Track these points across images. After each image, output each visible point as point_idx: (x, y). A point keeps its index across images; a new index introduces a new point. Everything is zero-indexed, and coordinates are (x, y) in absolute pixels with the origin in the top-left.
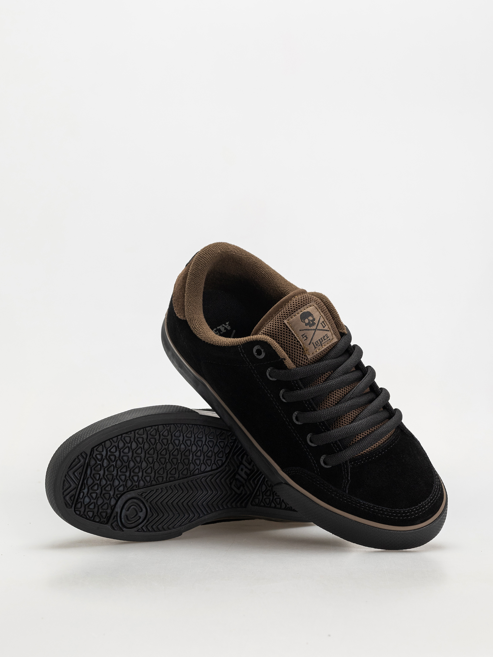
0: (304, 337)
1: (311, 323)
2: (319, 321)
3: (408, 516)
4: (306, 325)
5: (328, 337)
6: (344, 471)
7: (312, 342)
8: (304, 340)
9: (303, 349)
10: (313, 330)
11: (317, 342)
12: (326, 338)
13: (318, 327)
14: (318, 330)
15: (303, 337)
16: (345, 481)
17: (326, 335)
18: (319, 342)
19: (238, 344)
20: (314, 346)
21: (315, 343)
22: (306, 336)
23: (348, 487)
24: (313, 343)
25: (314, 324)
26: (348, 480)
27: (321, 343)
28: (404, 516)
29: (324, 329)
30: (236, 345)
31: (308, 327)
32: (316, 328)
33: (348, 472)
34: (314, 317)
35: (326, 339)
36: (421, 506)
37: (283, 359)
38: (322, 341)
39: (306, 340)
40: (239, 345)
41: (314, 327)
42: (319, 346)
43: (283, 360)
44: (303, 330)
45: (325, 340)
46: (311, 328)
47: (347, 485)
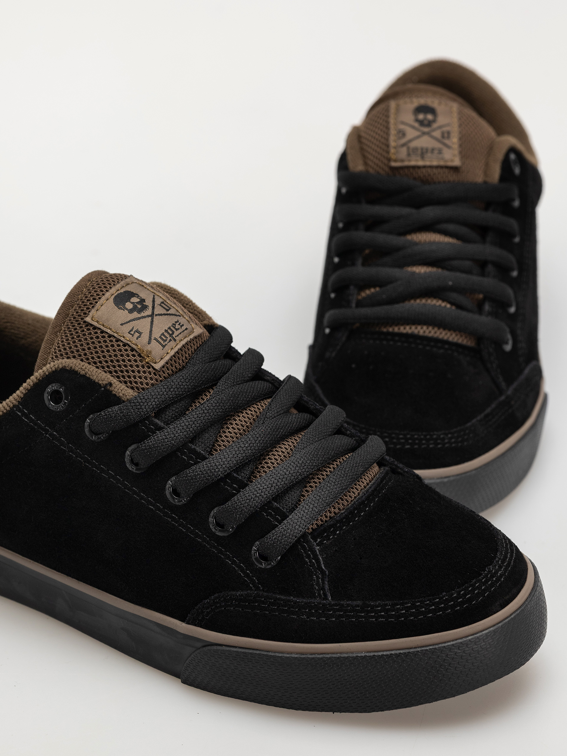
0: (134, 333)
1: (139, 306)
2: (154, 301)
3: (470, 600)
4: (131, 311)
5: (183, 325)
6: (308, 556)
7: (153, 338)
8: (137, 339)
9: (140, 355)
10: (148, 316)
11: (163, 334)
12: (177, 326)
13: (155, 310)
14: (156, 315)
15: (131, 334)
16: (318, 578)
17: (176, 322)
18: (166, 334)
19: (12, 405)
20: (160, 343)
21: (160, 337)
22: (137, 331)
23: (327, 587)
24: (155, 339)
25: (145, 307)
26: (323, 572)
27: (171, 335)
28: (463, 603)
29: (168, 312)
30: (8, 408)
31: (135, 315)
32: (153, 313)
33: (316, 557)
34: (141, 297)
35: (179, 329)
36: (487, 574)
37: (106, 384)
38: (173, 333)
39: (139, 337)
40: (14, 406)
41: (148, 312)
42: (169, 341)
43: (108, 388)
44: (127, 323)
45: (177, 330)
46: (143, 314)
47: (323, 583)
